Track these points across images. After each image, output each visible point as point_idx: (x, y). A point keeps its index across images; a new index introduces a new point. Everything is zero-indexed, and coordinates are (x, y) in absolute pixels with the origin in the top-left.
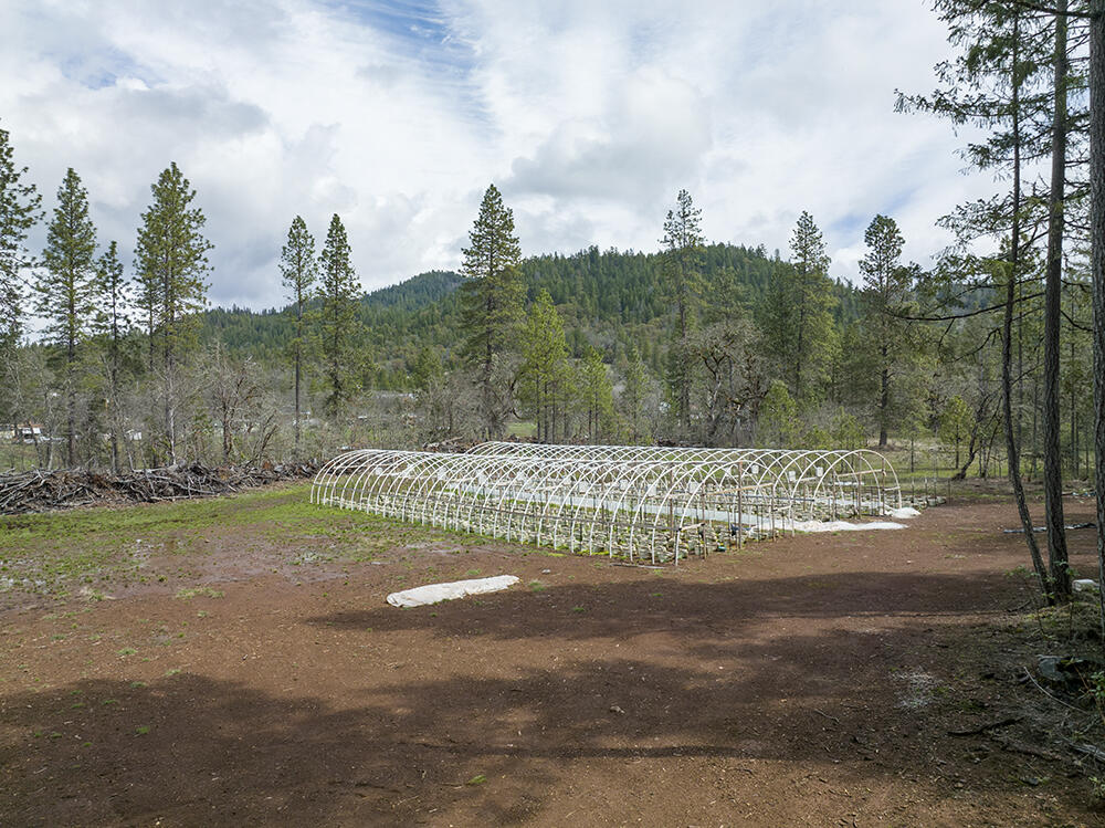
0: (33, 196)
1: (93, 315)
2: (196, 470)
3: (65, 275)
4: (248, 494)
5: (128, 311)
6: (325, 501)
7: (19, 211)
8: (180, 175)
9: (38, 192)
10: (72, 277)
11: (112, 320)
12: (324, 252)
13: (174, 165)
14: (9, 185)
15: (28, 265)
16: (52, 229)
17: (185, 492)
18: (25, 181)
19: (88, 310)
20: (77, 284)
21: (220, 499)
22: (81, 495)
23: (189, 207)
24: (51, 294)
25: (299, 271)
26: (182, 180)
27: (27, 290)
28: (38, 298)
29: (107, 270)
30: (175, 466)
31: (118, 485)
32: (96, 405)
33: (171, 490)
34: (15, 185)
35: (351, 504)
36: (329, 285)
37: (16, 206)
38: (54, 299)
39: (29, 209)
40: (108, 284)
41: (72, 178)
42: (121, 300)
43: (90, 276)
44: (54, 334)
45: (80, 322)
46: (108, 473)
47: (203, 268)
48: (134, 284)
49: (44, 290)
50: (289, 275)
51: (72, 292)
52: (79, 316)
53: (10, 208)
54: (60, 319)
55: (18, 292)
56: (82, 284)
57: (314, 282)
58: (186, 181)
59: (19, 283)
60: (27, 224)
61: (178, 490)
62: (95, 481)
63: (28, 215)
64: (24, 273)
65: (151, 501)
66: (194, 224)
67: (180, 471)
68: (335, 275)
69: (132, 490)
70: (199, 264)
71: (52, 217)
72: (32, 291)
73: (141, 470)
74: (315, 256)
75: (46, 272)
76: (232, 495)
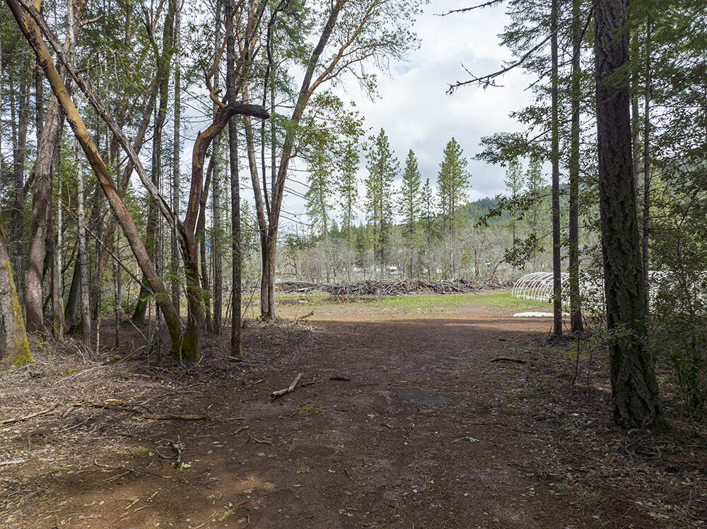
0: (396, 162)
1: (420, 213)
2: (462, 281)
3: (409, 196)
4: (484, 293)
5: (434, 210)
6: (518, 296)
7: (391, 170)
8: (456, 143)
9: (398, 160)
10: (411, 197)
11: (427, 214)
12: (528, 171)
13: (453, 138)
14: (388, 159)
15: (395, 193)
16: (404, 177)
17: (457, 291)
18: (393, 157)
19: (418, 211)
20: (413, 200)
21: (472, 294)
22: (415, 290)
23: (460, 158)
24: (404, 205)
25: (515, 182)
26: (456, 145)
27: (395, 204)
28: (399, 206)
29: (425, 192)
30: (453, 279)
31: (430, 286)
32: (421, 253)
33: (451, 289)
34: (390, 159)
35: (528, 297)
36: (531, 188)
37: (390, 168)
38: (405, 207)
39: (395, 169)
40: (426, 198)
41: (411, 153)
42: (431, 205)
43: (419, 196)
44: (405, 223)
45: (415, 216)
46: (427, 282)
47: (467, 186)
48: (437, 197)
49: (401, 203)
50: (509, 185)
51: (412, 204)
52: (414, 214)
53: (388, 169)
54: (407, 216)
55: (391, 205)
56: (416, 200)
57: (521, 188)
58: (458, 145)
59: (392, 201)
60: (394, 175)
61: (454, 290)
62: (421, 284)
63: (395, 171)
64: (393, 197)
65: (443, 293)
66: (463, 166)
67: (455, 281)
68: (534, 183)
69: (435, 289)
70: (465, 184)
71: (403, 171)
72: (396, 204)
73: (440, 281)
74: (523, 174)
75: (402, 196)
76: (477, 293)
